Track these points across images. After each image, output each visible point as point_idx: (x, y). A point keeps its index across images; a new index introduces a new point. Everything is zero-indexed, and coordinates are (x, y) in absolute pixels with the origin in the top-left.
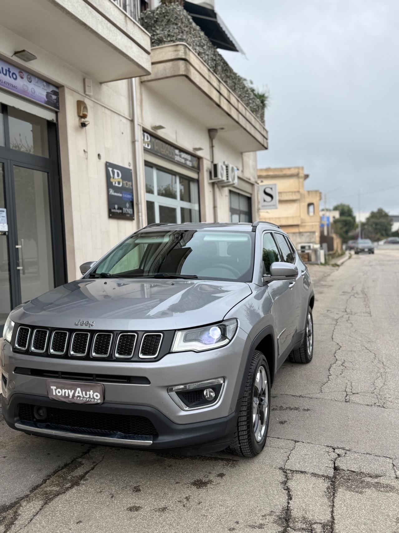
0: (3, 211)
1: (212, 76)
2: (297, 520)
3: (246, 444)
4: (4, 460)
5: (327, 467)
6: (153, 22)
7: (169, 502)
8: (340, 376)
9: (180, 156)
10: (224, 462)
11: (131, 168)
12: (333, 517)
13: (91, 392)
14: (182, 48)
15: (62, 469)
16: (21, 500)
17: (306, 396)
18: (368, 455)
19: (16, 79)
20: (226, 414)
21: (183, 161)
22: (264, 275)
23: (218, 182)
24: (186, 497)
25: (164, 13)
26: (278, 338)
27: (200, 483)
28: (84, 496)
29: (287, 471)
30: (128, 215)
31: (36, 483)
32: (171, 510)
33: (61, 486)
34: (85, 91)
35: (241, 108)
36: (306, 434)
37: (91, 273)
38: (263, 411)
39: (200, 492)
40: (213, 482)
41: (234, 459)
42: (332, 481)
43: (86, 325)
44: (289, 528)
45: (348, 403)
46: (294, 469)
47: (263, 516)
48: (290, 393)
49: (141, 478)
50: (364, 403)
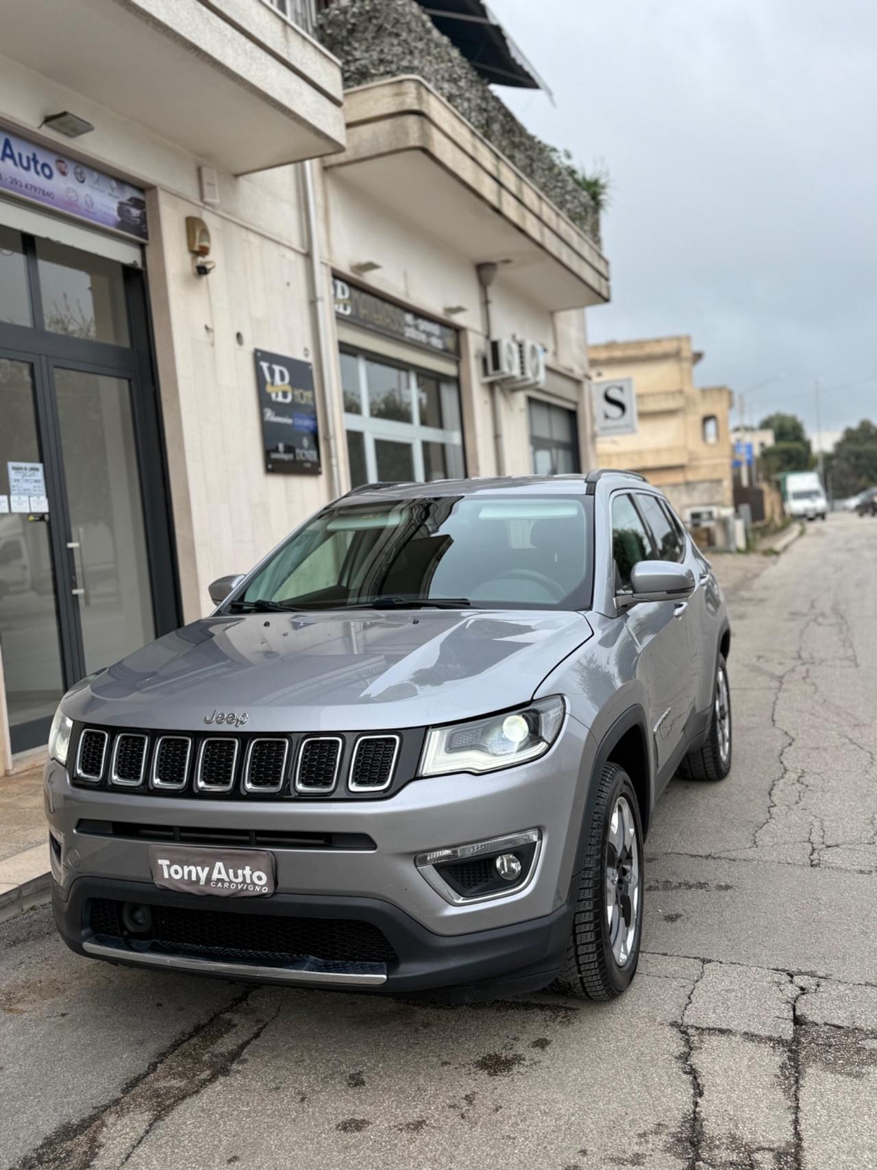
0: (37, 469)
1: (479, 145)
2: (718, 1143)
3: (593, 972)
4: (63, 1020)
5: (779, 1018)
6: (344, 33)
7: (430, 1109)
8: (795, 807)
9: (416, 327)
10: (547, 1012)
11: (310, 359)
12: (797, 1134)
13: (247, 871)
14: (411, 88)
15: (189, 1039)
16: (103, 1111)
17: (722, 855)
18: (869, 988)
19: (50, 177)
20: (548, 910)
21: (423, 338)
22: (618, 592)
23: (504, 380)
24: (467, 1096)
25: (368, 12)
26: (655, 730)
27: (496, 1062)
28: (240, 1099)
29: (687, 1029)
30: (308, 465)
31: (134, 1073)
32: (434, 1127)
33: (188, 1078)
34: (202, 197)
35: (548, 213)
36: (726, 943)
37: (233, 601)
38: (628, 897)
39: (496, 1084)
40: (524, 1059)
41: (568, 1005)
42: (790, 1051)
43: (229, 723)
44: (701, 1162)
45: (818, 869)
46: (705, 1026)
47: (640, 1136)
48: (686, 851)
49: (365, 1054)
50: (853, 867)
